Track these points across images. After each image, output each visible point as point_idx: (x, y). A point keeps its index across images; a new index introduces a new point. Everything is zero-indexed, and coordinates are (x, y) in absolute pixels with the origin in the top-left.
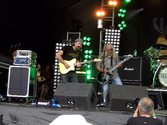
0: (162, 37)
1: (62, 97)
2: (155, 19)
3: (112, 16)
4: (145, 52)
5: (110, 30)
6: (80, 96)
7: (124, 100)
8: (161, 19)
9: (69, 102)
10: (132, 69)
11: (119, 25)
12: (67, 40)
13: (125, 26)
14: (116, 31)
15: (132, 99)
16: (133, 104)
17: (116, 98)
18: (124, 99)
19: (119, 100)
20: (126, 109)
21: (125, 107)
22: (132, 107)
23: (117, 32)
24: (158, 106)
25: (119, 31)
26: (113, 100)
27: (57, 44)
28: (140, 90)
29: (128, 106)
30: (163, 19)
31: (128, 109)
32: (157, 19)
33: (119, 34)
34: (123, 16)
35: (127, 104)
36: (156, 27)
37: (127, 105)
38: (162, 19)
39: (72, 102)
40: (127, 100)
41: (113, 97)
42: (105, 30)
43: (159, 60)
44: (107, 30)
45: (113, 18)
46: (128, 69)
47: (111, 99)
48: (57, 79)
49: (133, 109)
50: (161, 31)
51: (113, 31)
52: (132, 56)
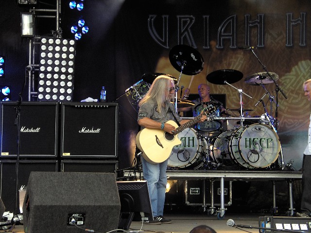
2: (152, 18)
3: (56, 8)
4: (127, 91)
5: (51, 41)
7: (63, 207)
8: (163, 16)
10: (98, 131)
11: (73, 29)
13: (85, 30)
14: (65, 42)
15: (82, 204)
16: (84, 215)
17: (45, 204)
18: (64, 204)
19: (51, 207)
20: (68, 227)
21: (65, 223)
22: (82, 223)
23: (68, 46)
24: (142, 214)
25: (72, 42)
26: (37, 208)
28: (101, 183)
29: (73, 220)
30: (167, 16)
31: (73, 227)
32: (155, 16)
33: (72, 49)
34: (80, 7)
35: (70, 215)
36: (154, 34)
37: (71, 219)
38: (165, 18)
40: (69, 207)
41: (36, 201)
42: (40, 40)
44: (44, 41)
45: (58, 11)
46: (87, 131)
47: (32, 206)
49: (84, 226)
50: (165, 44)
51: (58, 42)
52: (96, 100)
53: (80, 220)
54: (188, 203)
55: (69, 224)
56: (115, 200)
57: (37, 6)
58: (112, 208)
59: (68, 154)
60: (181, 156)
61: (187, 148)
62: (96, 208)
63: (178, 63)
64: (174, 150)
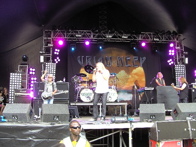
0: (83, 68)
1: (9, 114)
5: (49, 64)
6: (22, 113)
7: (52, 114)
8: (82, 57)
9: (14, 118)
11: (56, 60)
12: (19, 71)
13: (59, 60)
14: (53, 64)
15: (58, 114)
19: (48, 114)
24: (76, 116)
25: (55, 64)
27: (11, 74)
28: (63, 107)
29: (55, 118)
31: (56, 120)
32: (80, 56)
33: (55, 66)
34: (58, 53)
36: (79, 62)
39: (16, 118)
40: (54, 114)
41: (44, 112)
42: (45, 64)
43: (80, 84)
44: (47, 64)
45: (51, 55)
46: (59, 91)
47: (43, 114)
48: (11, 99)
51: (51, 64)
52: (62, 82)
53: (57, 118)
54: (90, 113)
55: (54, 119)
57: (45, 54)
58: (67, 115)
60: (88, 98)
61: (90, 96)
62: (62, 115)
63: (87, 70)
64: (86, 97)
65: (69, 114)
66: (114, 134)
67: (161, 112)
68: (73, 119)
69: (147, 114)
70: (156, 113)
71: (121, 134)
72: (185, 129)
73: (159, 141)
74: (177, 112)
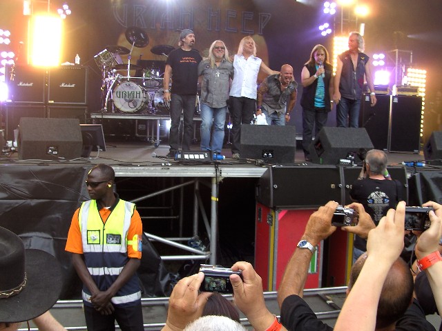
4: (96, 57)
7: (43, 142)
8: (124, 5)
10: (73, 86)
11: (60, 11)
13: (69, 12)
15: (56, 140)
16: (57, 147)
17: (31, 140)
18: (43, 140)
19: (35, 142)
21: (45, 153)
22: (56, 153)
24: (98, 147)
26: (26, 143)
29: (50, 151)
30: (127, 5)
31: (50, 155)
35: (48, 148)
40: (47, 142)
41: (25, 138)
43: (114, 70)
46: (66, 86)
47: (23, 141)
49: (58, 155)
50: (124, 24)
52: (72, 64)
53: (55, 151)
54: (137, 135)
55: (47, 154)
56: (79, 138)
58: (76, 143)
59: (53, 102)
60: (131, 104)
61: (135, 99)
62: (65, 143)
63: (131, 38)
64: (126, 100)
65: (82, 140)
66: (185, 187)
67: (287, 145)
68: (92, 154)
69: (256, 146)
70: (275, 147)
71: (197, 187)
72: (333, 186)
73: (274, 209)
74: (321, 146)
